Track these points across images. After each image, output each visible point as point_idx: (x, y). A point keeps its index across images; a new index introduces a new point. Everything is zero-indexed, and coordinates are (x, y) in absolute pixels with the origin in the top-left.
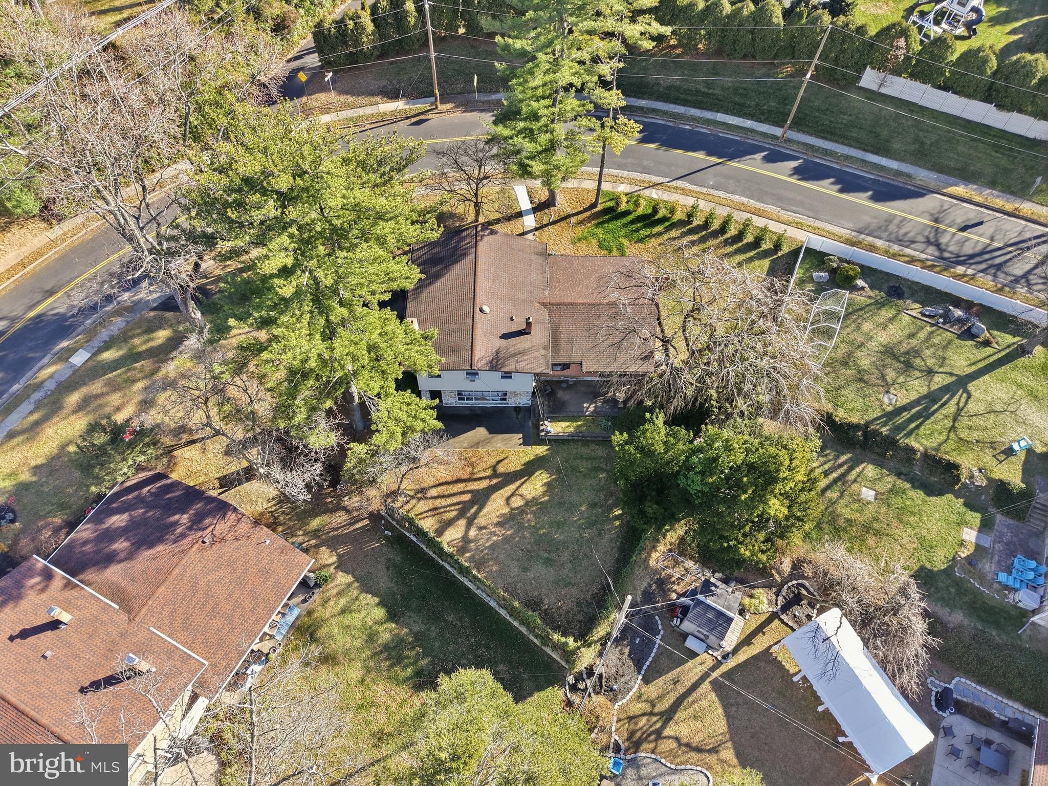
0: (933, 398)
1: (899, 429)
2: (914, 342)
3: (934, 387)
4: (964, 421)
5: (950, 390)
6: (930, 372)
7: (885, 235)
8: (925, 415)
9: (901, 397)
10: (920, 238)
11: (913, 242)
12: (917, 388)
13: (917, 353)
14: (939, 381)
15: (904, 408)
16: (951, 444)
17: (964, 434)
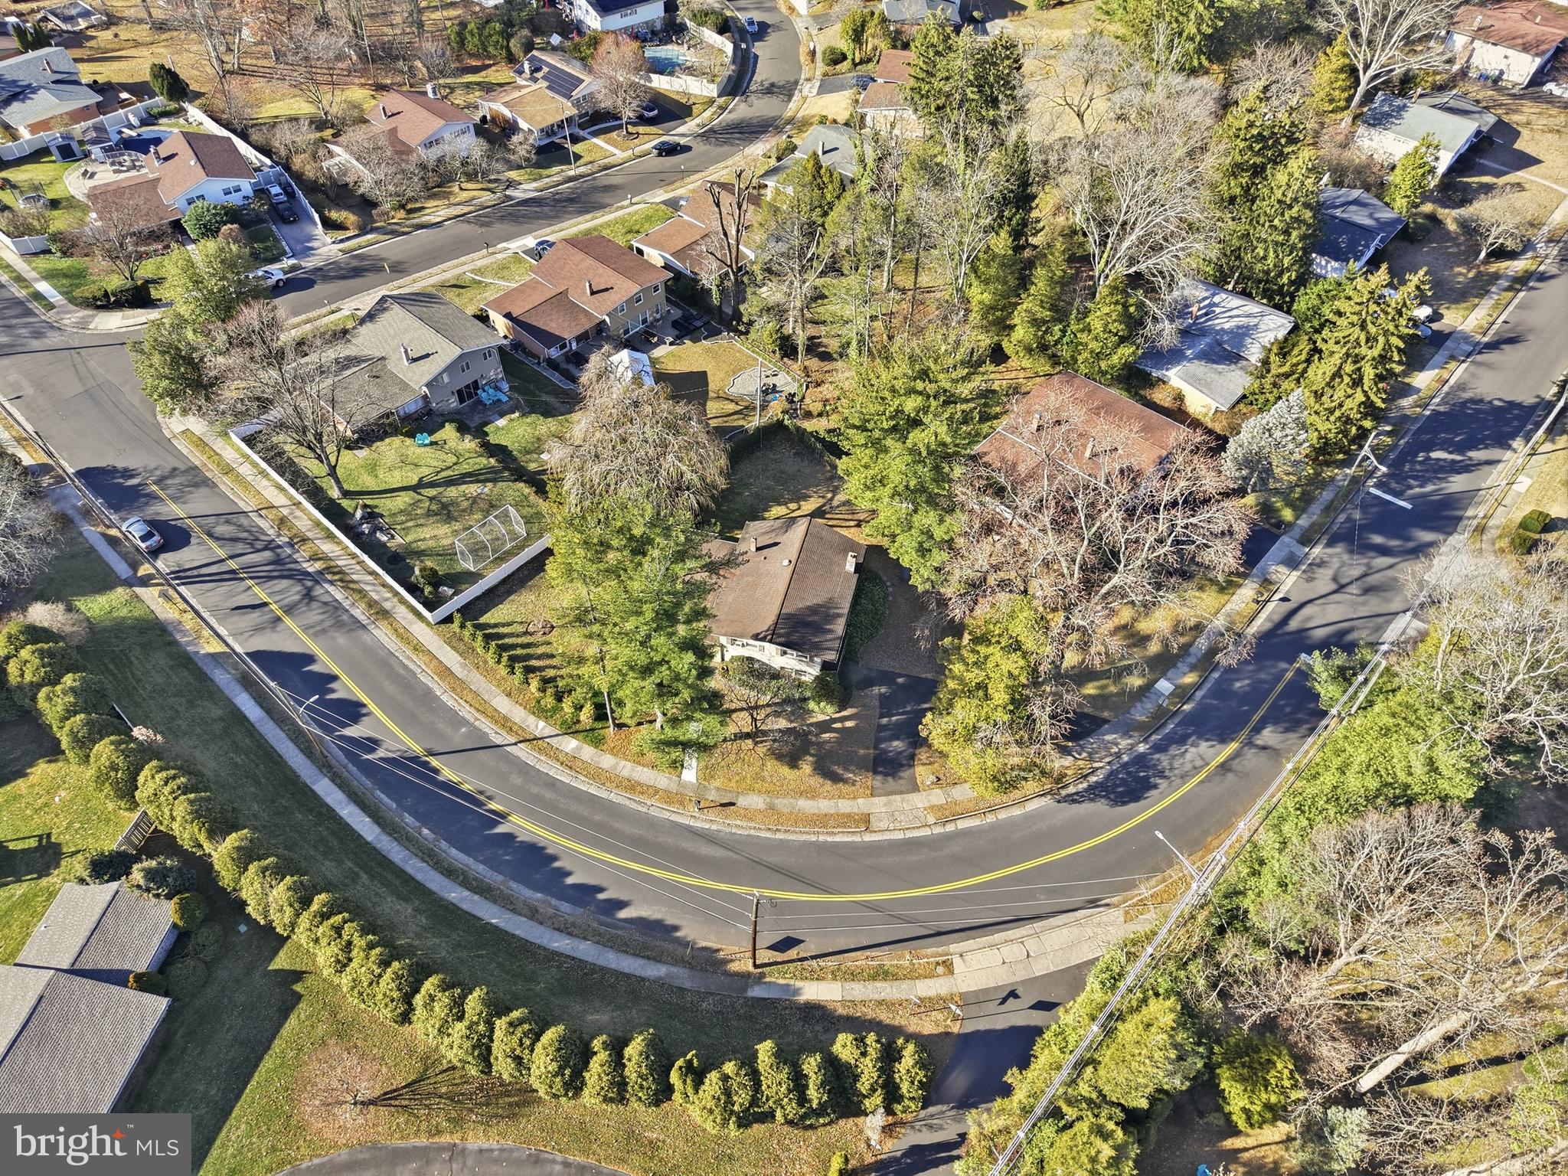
0: (450, 482)
1: (496, 472)
2: (422, 521)
3: (440, 489)
4: (443, 465)
5: (432, 485)
6: (431, 499)
7: (345, 617)
8: (469, 474)
9: (473, 489)
10: (314, 605)
11: (325, 604)
12: (452, 492)
13: (429, 513)
14: (432, 492)
15: (478, 481)
16: (467, 455)
17: (454, 459)
